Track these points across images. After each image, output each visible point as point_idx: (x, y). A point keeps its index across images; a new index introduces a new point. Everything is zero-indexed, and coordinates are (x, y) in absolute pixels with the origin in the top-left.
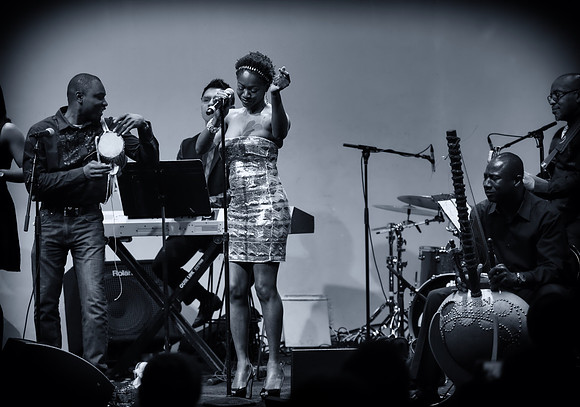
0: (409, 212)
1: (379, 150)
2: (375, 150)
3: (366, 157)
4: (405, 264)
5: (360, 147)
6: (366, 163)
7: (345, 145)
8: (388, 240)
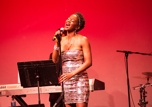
0: (148, 79)
1: (132, 53)
2: (130, 53)
4: (147, 103)
5: (124, 52)
7: (117, 51)
8: (140, 92)
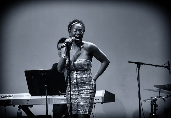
0: (160, 92)
1: (145, 64)
5: (136, 63)
6: (139, 70)
7: (129, 62)
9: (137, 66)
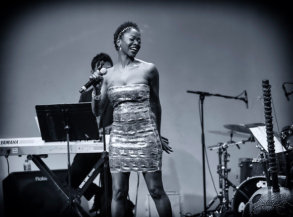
0: (232, 135)
3: (202, 100)
4: (229, 170)
5: (198, 93)
6: (202, 103)
7: (188, 92)
8: (218, 154)
9: (200, 98)
